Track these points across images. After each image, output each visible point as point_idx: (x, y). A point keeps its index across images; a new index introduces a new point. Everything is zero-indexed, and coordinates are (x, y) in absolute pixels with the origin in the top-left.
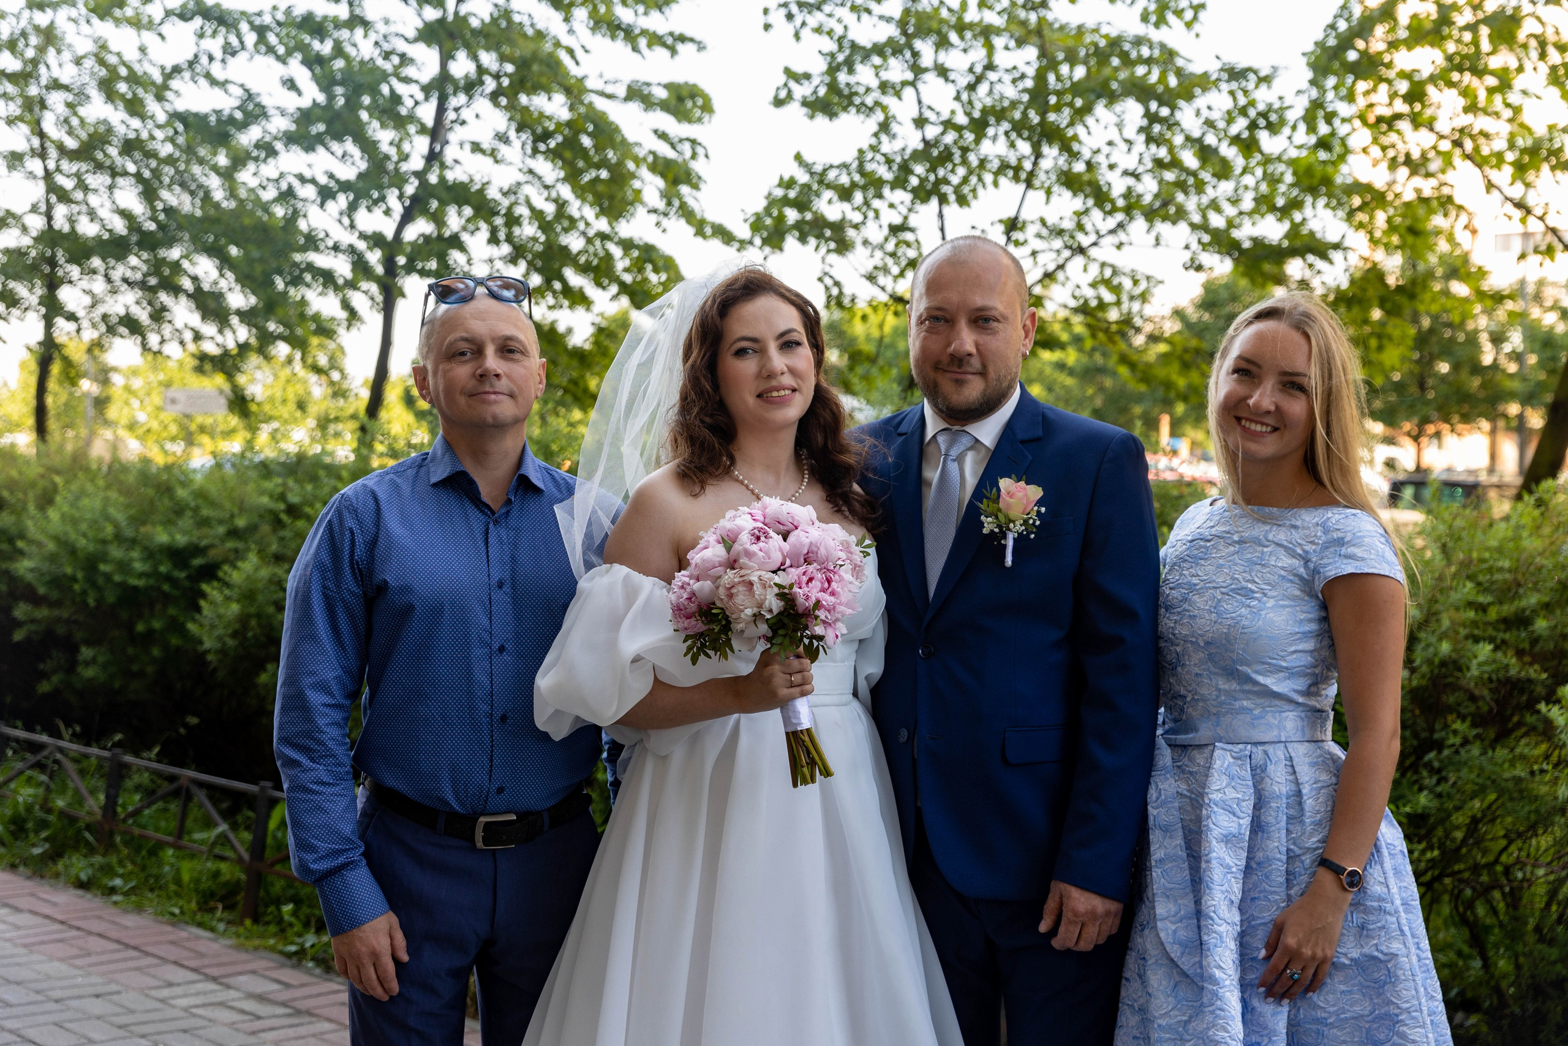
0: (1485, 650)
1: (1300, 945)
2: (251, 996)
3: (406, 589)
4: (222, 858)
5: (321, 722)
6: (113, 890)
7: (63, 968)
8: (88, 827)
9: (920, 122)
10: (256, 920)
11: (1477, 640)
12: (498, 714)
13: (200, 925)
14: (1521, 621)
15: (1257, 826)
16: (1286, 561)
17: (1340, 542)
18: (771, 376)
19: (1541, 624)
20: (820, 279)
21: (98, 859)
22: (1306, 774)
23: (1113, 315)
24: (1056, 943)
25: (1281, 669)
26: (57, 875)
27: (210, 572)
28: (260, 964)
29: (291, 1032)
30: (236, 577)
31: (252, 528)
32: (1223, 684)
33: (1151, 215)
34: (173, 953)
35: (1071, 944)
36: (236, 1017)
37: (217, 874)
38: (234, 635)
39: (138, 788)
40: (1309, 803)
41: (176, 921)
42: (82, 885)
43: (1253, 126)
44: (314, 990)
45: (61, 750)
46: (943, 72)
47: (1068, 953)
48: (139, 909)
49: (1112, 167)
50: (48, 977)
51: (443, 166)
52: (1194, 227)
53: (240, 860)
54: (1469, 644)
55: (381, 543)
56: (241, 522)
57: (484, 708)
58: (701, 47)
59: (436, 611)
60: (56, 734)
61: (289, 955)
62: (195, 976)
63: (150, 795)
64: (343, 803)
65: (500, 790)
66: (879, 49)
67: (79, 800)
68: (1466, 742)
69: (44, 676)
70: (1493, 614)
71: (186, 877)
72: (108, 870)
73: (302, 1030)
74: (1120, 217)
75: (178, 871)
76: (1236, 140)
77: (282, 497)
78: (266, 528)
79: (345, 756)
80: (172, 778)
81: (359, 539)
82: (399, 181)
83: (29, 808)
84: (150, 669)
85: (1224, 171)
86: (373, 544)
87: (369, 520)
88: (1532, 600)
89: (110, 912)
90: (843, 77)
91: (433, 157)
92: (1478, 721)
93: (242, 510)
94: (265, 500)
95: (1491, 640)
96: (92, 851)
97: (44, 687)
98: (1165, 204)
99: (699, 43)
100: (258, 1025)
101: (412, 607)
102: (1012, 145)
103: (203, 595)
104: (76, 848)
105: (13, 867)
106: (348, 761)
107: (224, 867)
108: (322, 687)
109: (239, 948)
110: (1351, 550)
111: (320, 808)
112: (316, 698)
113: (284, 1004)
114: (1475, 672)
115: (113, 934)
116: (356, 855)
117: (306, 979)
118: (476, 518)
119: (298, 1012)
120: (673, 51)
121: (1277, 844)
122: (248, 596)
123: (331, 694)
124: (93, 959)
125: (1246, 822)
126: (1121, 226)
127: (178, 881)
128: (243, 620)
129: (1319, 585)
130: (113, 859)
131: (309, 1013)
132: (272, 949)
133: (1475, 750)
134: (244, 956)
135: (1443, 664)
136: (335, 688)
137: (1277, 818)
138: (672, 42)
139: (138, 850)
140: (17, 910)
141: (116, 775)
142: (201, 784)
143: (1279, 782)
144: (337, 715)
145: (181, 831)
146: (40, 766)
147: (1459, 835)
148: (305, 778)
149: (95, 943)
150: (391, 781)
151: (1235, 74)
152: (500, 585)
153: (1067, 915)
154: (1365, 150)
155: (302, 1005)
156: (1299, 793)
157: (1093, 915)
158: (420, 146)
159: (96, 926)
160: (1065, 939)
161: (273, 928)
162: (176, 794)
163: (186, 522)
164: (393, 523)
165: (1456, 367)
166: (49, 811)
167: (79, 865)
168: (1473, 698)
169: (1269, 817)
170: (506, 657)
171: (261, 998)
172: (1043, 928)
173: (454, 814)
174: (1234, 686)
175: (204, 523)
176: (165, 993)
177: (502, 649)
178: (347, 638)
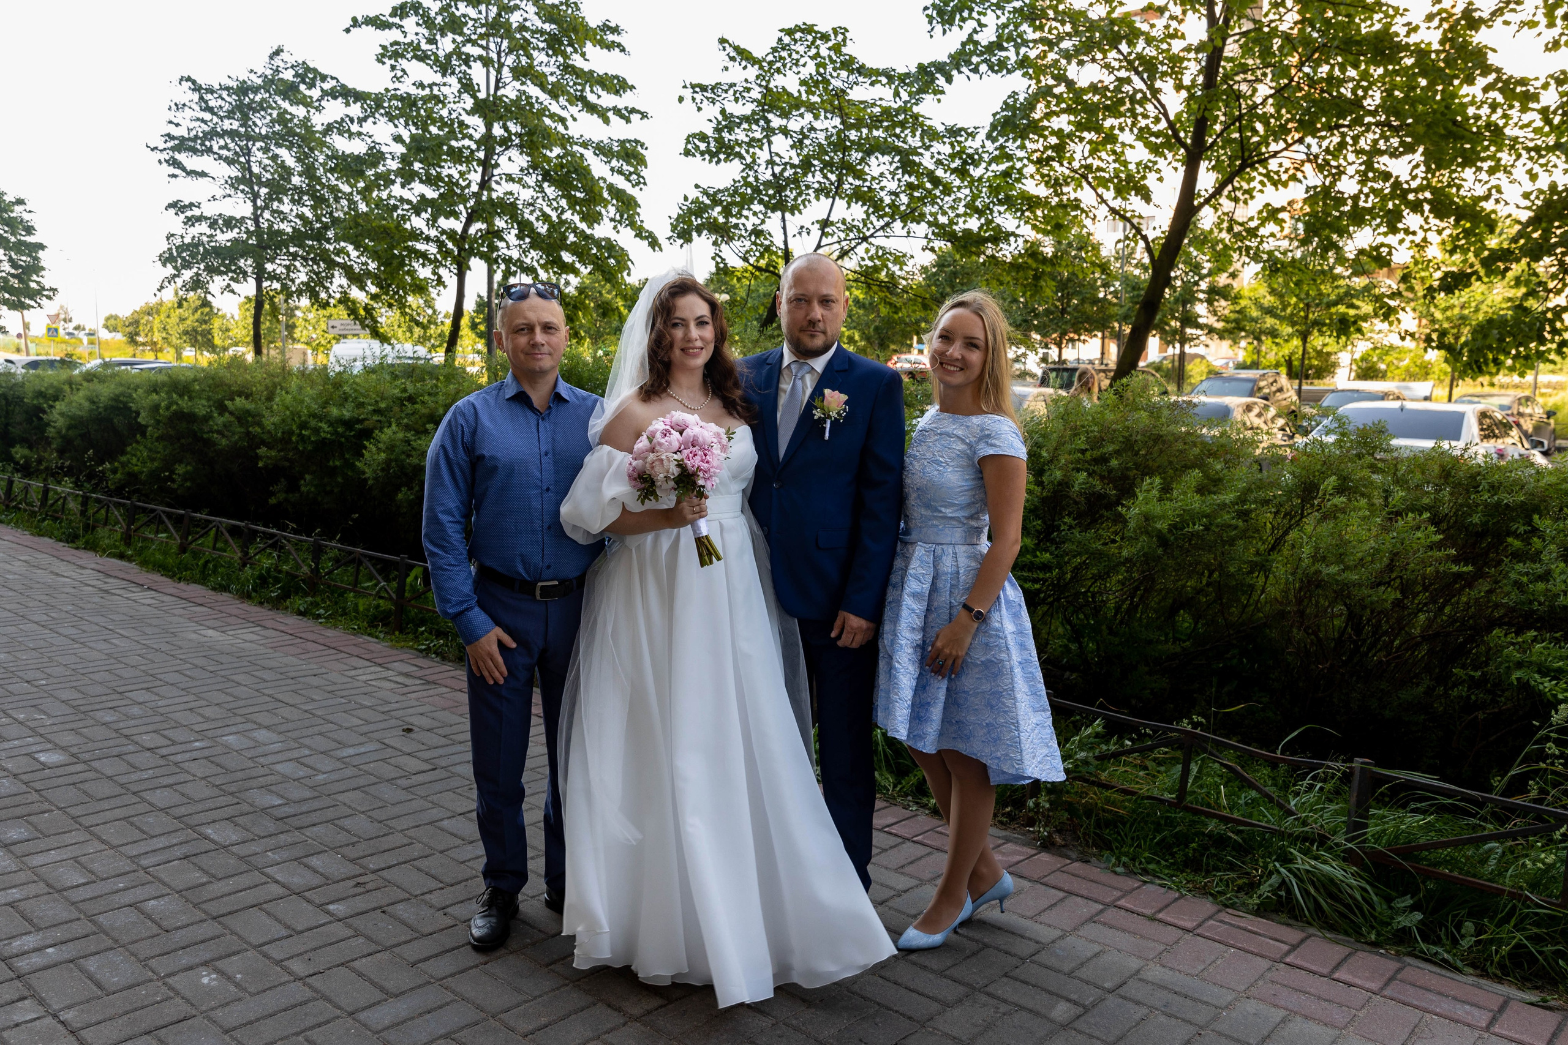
0: (1082, 476)
1: (943, 647)
2: (401, 674)
3: (493, 458)
4: (381, 598)
5: (449, 531)
6: (319, 616)
7: (295, 660)
8: (303, 581)
9: (771, 163)
10: (401, 632)
11: (1078, 470)
12: (546, 526)
13: (369, 635)
14: (1103, 460)
15: (934, 588)
16: (961, 447)
17: (989, 436)
18: (689, 341)
19: (1114, 463)
20: (713, 258)
21: (309, 599)
22: (963, 561)
23: (883, 275)
24: (840, 643)
25: (955, 505)
26: (286, 608)
27: (367, 434)
28: (405, 656)
29: (425, 694)
30: (383, 437)
31: (389, 409)
32: (923, 511)
33: (905, 218)
34: (356, 651)
35: (848, 644)
36: (393, 686)
37: (378, 606)
38: (383, 470)
39: (330, 559)
40: (962, 578)
41: (356, 632)
42: (300, 613)
43: (965, 163)
44: (437, 670)
45: (285, 538)
46: (785, 132)
47: (846, 649)
48: (335, 627)
49: (882, 189)
50: (287, 666)
51: (491, 190)
52: (930, 224)
53: (391, 598)
54: (1074, 473)
55: (479, 432)
56: (383, 405)
57: (539, 522)
58: (644, 116)
59: (511, 470)
60: (284, 528)
61: (421, 651)
62: (368, 664)
63: (337, 561)
64: (464, 575)
65: (549, 567)
66: (746, 119)
67: (298, 567)
68: (1071, 527)
69: (273, 494)
70: (1088, 455)
71: (361, 608)
72: (316, 605)
73: (431, 692)
74: (887, 219)
75: (356, 605)
76: (954, 171)
77: (405, 390)
78: (396, 409)
79: (462, 548)
80: (350, 553)
81: (466, 430)
82: (464, 199)
83: (268, 570)
84: (336, 490)
85: (947, 190)
86: (474, 432)
87: (471, 419)
88: (1110, 448)
89: (318, 628)
90: (726, 135)
91: (484, 184)
92: (1079, 516)
93: (383, 399)
94: (397, 391)
95: (1087, 470)
96: (306, 594)
97: (273, 501)
98: (913, 211)
99: (642, 113)
100: (406, 690)
101: (496, 468)
102: (825, 177)
103: (365, 448)
104: (297, 594)
105: (261, 604)
106: (465, 552)
107: (381, 602)
108: (448, 512)
109: (392, 647)
110: (994, 442)
111: (450, 578)
112: (444, 518)
113: (420, 678)
114: (1076, 488)
115: (321, 641)
116: (473, 602)
117: (431, 664)
118: (532, 418)
119: (428, 682)
120: (628, 121)
121: (944, 598)
122: (391, 448)
123: (453, 516)
124: (311, 655)
125: (927, 586)
126: (887, 224)
127: (356, 610)
128: (388, 462)
129: (976, 460)
130: (318, 599)
131: (434, 683)
132: (411, 648)
133: (1076, 532)
134: (395, 652)
135: (1060, 484)
136: (456, 513)
137: (944, 585)
138: (625, 114)
139: (332, 593)
140: (265, 628)
141: (317, 552)
142: (365, 556)
143: (947, 565)
144: (458, 527)
145: (356, 583)
146: (273, 546)
147: (1069, 576)
148: (442, 562)
149: (311, 646)
150: (488, 563)
151: (954, 132)
152: (546, 454)
153: (847, 628)
154: (1032, 176)
155: (431, 678)
156: (958, 573)
157: (860, 628)
158: (475, 177)
159: (310, 636)
160: (845, 641)
161: (411, 636)
162: (352, 561)
163: (350, 405)
164: (485, 420)
165: (1083, 301)
166: (280, 572)
167: (300, 603)
168: (1076, 503)
169: (940, 584)
170: (550, 494)
171: (407, 675)
172: (833, 635)
173: (524, 581)
174: (929, 513)
175: (362, 405)
176: (353, 673)
177: (548, 490)
178: (461, 485)
